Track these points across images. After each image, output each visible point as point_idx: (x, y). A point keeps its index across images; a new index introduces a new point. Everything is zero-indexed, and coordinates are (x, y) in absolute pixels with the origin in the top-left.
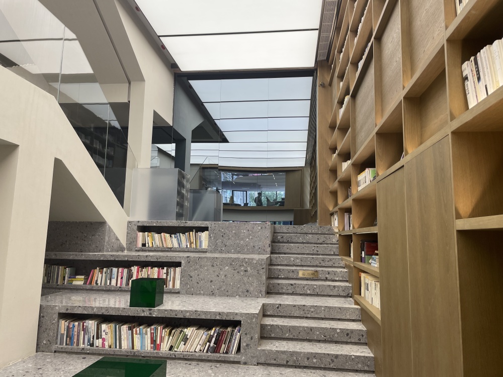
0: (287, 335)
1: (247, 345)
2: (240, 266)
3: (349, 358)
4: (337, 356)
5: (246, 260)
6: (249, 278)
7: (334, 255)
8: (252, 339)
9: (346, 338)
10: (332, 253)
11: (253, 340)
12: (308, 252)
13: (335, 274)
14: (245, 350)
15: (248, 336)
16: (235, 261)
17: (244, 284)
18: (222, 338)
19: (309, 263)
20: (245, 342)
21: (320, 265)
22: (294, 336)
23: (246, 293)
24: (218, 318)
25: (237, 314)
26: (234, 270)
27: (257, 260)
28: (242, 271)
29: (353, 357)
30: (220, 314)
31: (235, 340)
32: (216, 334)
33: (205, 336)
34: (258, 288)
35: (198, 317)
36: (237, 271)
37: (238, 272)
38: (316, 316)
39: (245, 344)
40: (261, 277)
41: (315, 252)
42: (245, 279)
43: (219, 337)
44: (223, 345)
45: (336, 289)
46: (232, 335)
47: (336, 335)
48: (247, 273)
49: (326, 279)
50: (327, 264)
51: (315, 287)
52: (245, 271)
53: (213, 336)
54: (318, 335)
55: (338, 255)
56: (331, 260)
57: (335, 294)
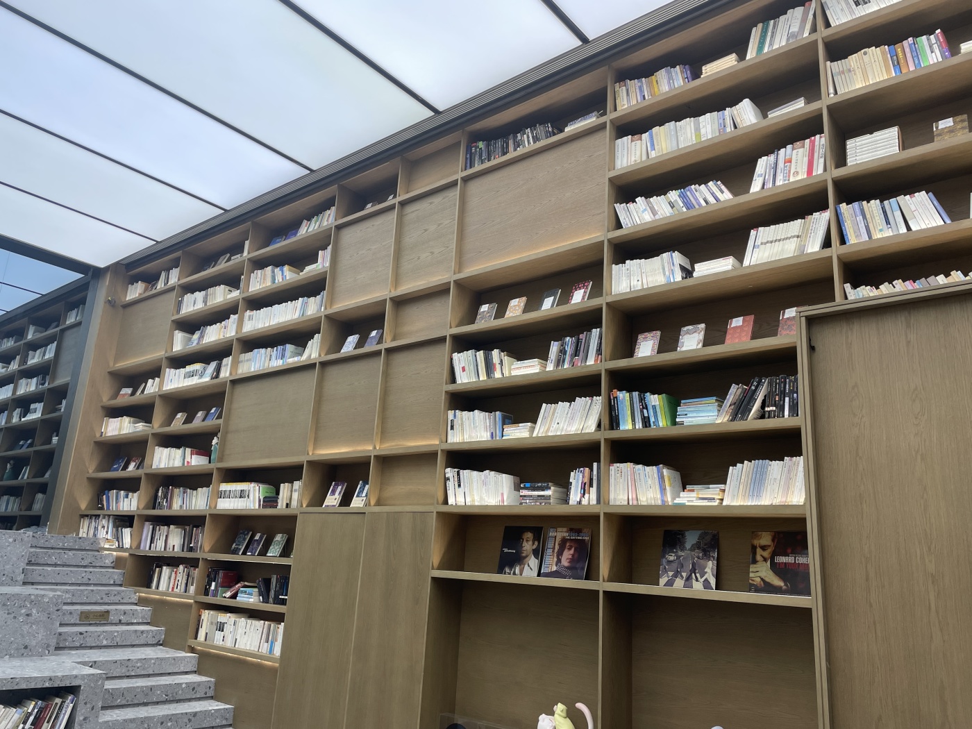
0: (119, 700)
1: (85, 719)
2: (21, 607)
3: (209, 713)
4: (195, 714)
5: (33, 597)
6: (31, 626)
7: (115, 585)
8: (93, 709)
9: (193, 694)
10: (112, 582)
11: (94, 711)
12: (73, 581)
13: (133, 614)
14: (81, 725)
15: (88, 705)
16: (13, 598)
17: (23, 636)
18: (44, 715)
19: (85, 599)
20: (82, 715)
21: (101, 601)
22: (128, 701)
23: (23, 651)
24: (47, 685)
25: (76, 677)
26: (8, 614)
27: (52, 598)
28: (21, 615)
29: (213, 711)
30: (50, 679)
31: (64, 714)
32: (36, 710)
33: (18, 716)
34: (45, 641)
35: (16, 688)
36: (13, 615)
37: (15, 617)
38: (143, 673)
39: (81, 718)
40: (52, 624)
41: (85, 581)
42: (26, 628)
43: (41, 714)
44: (45, 724)
45: (145, 635)
46: (61, 708)
47: (180, 692)
48: (30, 618)
49: (120, 623)
50: (113, 599)
51: (116, 634)
52: (28, 615)
53: (30, 714)
54: (159, 695)
55: (121, 585)
56: (119, 593)
57: (142, 642)
